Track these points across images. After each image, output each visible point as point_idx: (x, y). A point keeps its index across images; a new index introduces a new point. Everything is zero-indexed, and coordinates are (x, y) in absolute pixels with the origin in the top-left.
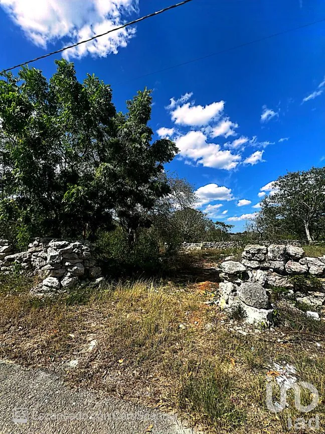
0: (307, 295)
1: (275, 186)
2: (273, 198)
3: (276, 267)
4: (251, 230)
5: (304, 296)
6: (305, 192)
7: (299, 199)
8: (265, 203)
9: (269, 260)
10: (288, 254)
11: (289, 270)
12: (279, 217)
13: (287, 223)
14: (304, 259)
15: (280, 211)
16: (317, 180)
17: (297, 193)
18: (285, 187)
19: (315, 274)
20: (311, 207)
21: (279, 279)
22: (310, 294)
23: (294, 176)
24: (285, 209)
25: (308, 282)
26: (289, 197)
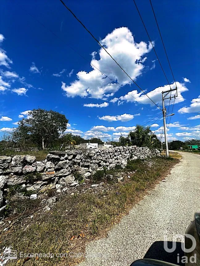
0: (33, 185)
1: (30, 114)
2: (28, 121)
3: (16, 171)
4: (7, 140)
5: (31, 186)
6: (45, 122)
7: (42, 125)
8: (22, 123)
9: (11, 167)
10: (26, 161)
11: (25, 171)
12: (29, 133)
13: (34, 137)
14: (35, 163)
15: (30, 129)
16: (51, 117)
17: (41, 121)
18: (36, 116)
19: (39, 171)
20: (47, 130)
21: (17, 179)
22: (35, 184)
23: (42, 111)
24: (33, 129)
25: (35, 177)
26: (37, 123)
